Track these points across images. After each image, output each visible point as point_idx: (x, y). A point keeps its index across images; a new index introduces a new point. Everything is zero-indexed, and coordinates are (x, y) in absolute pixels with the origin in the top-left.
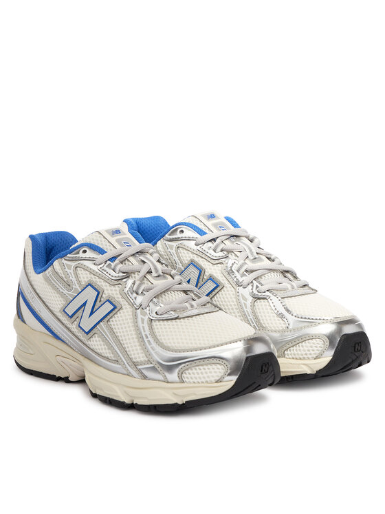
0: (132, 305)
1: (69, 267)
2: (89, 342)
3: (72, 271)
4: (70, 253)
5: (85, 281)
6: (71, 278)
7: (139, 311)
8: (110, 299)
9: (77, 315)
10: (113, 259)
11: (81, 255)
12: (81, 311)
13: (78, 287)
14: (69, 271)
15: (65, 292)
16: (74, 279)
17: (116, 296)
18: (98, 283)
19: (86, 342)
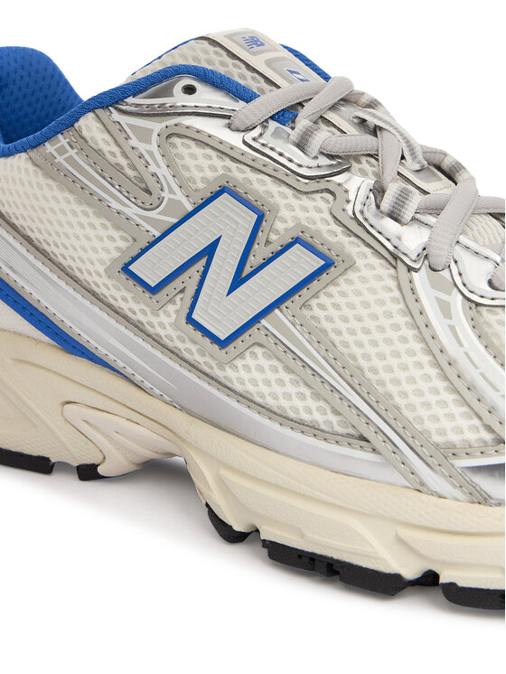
0: (394, 258)
1: (145, 135)
2: (230, 372)
3: (154, 147)
4: (134, 96)
5: (204, 179)
6: (153, 168)
7: (421, 279)
8: (306, 237)
9: (177, 283)
10: (286, 116)
11: (179, 99)
12: (195, 272)
13: (179, 196)
14: (142, 147)
15: (132, 211)
16: (163, 172)
17: (323, 228)
18: (257, 187)
19: (218, 373)
